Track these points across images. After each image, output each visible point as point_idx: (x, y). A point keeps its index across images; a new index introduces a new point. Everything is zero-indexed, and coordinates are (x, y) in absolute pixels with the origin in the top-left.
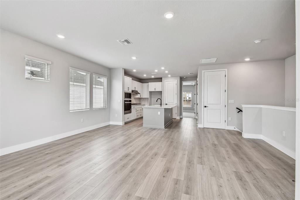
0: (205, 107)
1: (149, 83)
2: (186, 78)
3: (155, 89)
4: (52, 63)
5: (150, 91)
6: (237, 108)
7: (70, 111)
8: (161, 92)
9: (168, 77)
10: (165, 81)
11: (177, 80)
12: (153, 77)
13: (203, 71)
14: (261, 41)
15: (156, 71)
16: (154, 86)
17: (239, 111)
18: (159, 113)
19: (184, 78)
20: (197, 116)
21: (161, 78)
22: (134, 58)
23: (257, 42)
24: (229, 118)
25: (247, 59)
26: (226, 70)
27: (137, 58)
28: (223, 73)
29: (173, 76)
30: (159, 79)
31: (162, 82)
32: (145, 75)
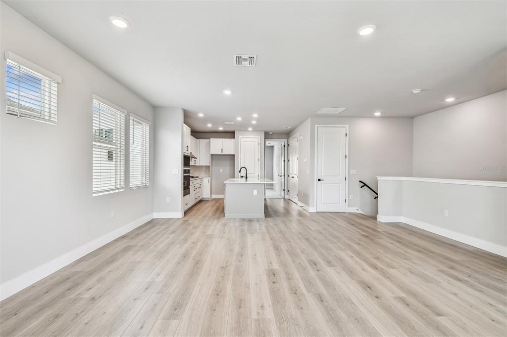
0: (319, 180)
1: (211, 139)
2: (273, 134)
3: (222, 150)
4: (62, 81)
5: (212, 153)
6: (360, 181)
7: (94, 195)
8: (234, 155)
9: (248, 131)
10: (240, 137)
11: (260, 137)
12: (221, 129)
13: (316, 126)
14: (421, 91)
15: (239, 119)
16: (219, 145)
17: (364, 186)
18: (255, 192)
19: (269, 133)
20: (288, 194)
21: (233, 133)
22: (228, 92)
23: (415, 92)
24: (351, 196)
25: (378, 114)
26: (347, 126)
27: (232, 92)
28: (343, 131)
29: (256, 129)
30: (231, 134)
31: (234, 138)
32: (209, 125)
